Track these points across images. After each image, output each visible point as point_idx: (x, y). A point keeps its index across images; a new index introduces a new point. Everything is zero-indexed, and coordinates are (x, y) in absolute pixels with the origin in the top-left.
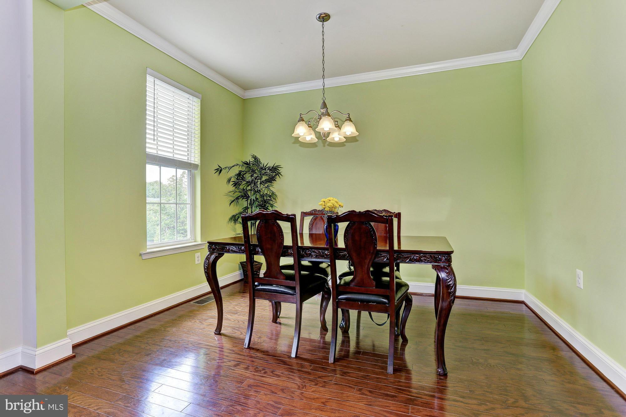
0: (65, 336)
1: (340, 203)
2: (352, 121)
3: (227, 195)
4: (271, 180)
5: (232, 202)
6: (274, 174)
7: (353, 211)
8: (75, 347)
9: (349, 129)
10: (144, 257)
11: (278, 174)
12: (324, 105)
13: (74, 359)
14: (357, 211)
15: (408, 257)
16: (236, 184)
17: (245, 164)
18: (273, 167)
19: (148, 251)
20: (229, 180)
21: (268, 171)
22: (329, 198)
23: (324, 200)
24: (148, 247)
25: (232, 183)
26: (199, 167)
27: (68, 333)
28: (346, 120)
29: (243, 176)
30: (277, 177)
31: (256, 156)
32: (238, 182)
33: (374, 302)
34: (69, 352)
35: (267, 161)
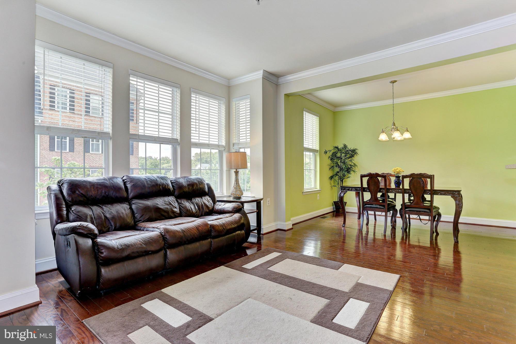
0: (290, 220)
1: (403, 171)
2: (409, 132)
3: (328, 165)
4: (352, 156)
5: (330, 169)
6: (354, 154)
7: (414, 173)
8: (293, 225)
9: (407, 135)
10: (304, 194)
11: (356, 153)
12: (394, 124)
13: (292, 230)
14: (416, 173)
15: (439, 193)
16: (331, 159)
17: (336, 148)
18: (353, 150)
19: (305, 191)
20: (329, 157)
21: (350, 152)
22: (397, 168)
23: (395, 168)
24: (304, 189)
25: (330, 158)
26: (319, 151)
27: (291, 220)
28: (405, 131)
29: (336, 155)
30: (355, 155)
31: (345, 145)
32: (333, 158)
33: (423, 211)
34: (291, 227)
35: (351, 146)
